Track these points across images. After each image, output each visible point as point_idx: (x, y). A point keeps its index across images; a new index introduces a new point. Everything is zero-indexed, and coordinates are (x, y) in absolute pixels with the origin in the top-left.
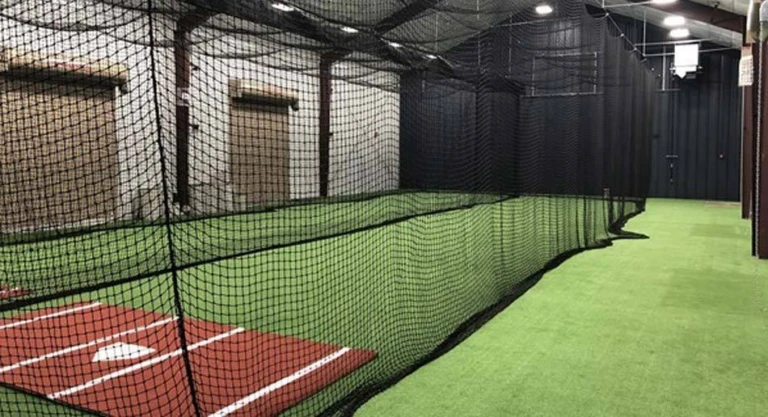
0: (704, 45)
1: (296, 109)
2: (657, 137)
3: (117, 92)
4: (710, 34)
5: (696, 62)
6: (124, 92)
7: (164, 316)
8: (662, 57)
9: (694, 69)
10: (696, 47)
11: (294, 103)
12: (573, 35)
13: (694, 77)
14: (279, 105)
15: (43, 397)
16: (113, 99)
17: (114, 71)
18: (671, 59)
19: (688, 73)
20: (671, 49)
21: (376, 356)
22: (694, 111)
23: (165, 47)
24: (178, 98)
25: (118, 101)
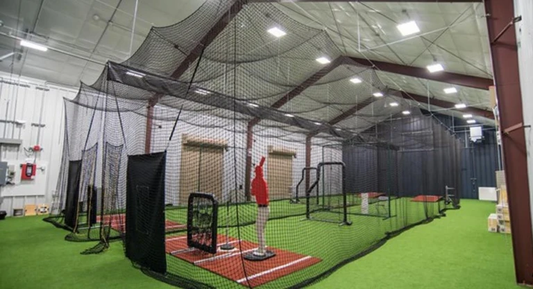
0: (484, 127)
1: (295, 157)
2: (466, 169)
3: (225, 151)
4: (487, 122)
5: (481, 135)
6: (227, 151)
7: (233, 240)
8: (464, 133)
9: (480, 138)
10: (480, 128)
11: (295, 155)
12: (421, 123)
13: (480, 141)
14: (288, 155)
15: (193, 263)
16: (223, 154)
17: (224, 143)
18: (469, 133)
19: (478, 140)
20: (468, 129)
21: (322, 260)
22: (483, 157)
23: (243, 133)
24: (247, 153)
25: (224, 155)
